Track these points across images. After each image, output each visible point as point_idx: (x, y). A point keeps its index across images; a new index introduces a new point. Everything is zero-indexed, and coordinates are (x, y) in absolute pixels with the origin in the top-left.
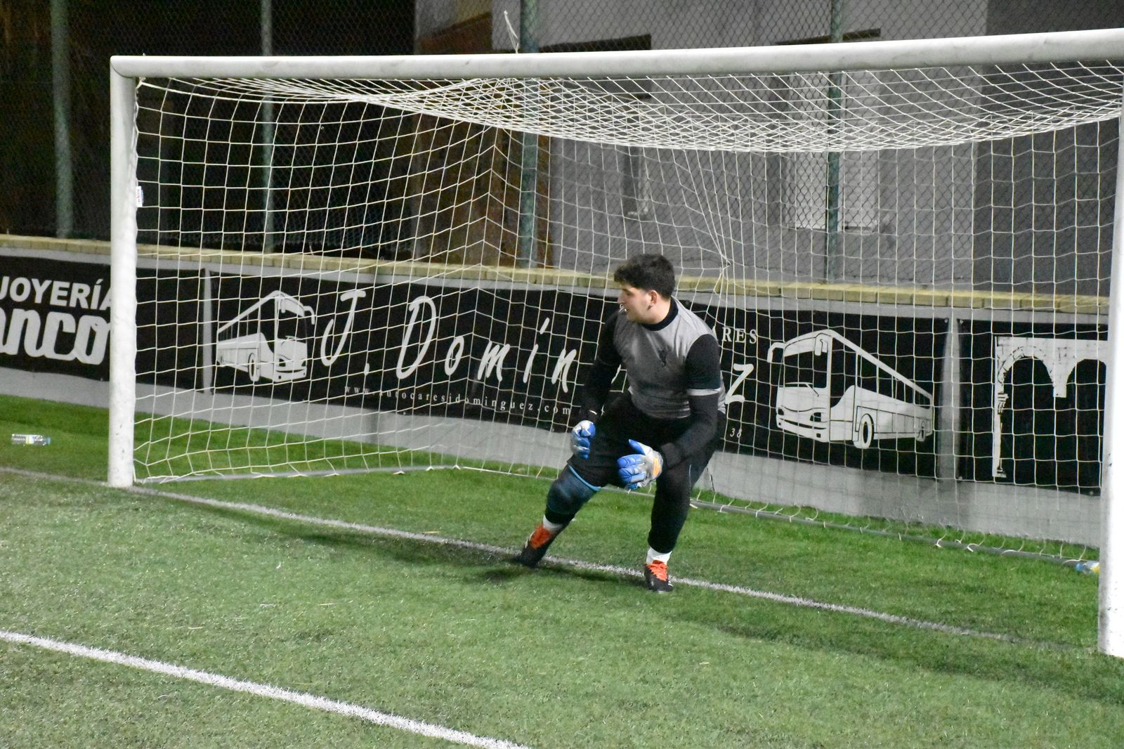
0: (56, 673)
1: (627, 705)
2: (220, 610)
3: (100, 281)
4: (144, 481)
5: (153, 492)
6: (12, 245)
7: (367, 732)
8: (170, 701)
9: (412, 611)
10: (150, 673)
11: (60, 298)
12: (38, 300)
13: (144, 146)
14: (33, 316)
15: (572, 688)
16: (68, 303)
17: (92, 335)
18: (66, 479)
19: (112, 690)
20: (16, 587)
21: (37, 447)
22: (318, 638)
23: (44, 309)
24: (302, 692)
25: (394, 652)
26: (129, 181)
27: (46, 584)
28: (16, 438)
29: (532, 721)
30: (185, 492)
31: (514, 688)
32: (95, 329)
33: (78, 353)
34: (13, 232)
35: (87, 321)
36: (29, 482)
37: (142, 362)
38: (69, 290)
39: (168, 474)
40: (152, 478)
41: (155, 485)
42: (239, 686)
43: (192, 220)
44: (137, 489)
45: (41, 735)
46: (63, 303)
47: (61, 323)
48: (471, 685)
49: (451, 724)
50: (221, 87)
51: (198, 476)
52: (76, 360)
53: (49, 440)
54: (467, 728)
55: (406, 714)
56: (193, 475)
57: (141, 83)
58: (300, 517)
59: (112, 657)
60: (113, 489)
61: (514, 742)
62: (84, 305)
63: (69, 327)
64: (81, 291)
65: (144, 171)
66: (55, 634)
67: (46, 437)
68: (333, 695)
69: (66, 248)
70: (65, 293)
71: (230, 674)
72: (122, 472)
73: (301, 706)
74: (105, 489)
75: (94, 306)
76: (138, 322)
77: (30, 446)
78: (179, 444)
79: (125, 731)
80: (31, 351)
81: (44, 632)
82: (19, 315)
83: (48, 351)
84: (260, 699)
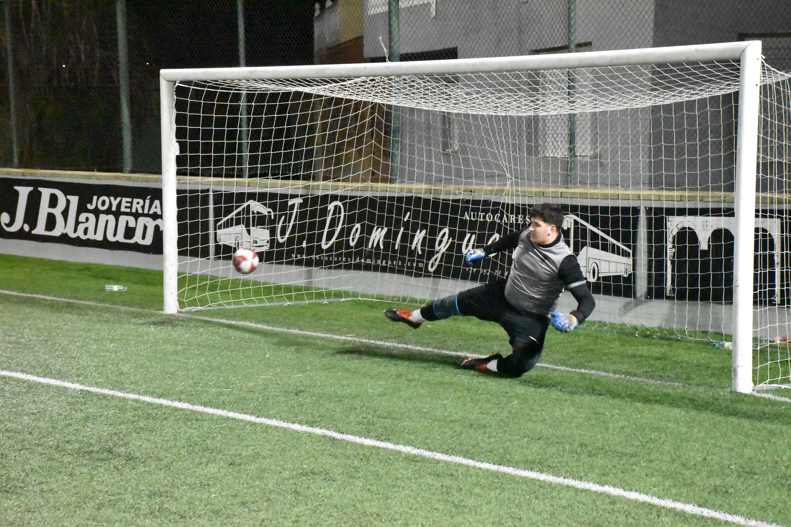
0: (157, 415)
1: (475, 426)
2: (240, 380)
3: (149, 197)
4: (184, 310)
5: (189, 316)
6: (98, 178)
7: (333, 443)
8: (222, 428)
9: (347, 379)
10: (208, 414)
11: (126, 207)
12: (114, 209)
13: (179, 120)
14: (111, 218)
15: (442, 418)
16: (131, 210)
17: (145, 228)
18: (140, 310)
19: (189, 423)
20: (125, 369)
21: (120, 293)
22: (297, 394)
23: (117, 214)
24: (293, 423)
25: (340, 401)
26: (172, 140)
27: (141, 367)
28: (108, 287)
29: (423, 436)
30: (206, 315)
31: (410, 418)
32: (147, 224)
33: (137, 238)
34: (99, 171)
35: (142, 220)
36: (119, 312)
37: (181, 243)
38: (132, 203)
39: (197, 306)
40: (187, 309)
41: (190, 312)
42: (258, 420)
43: (207, 161)
44: (180, 315)
45: (156, 447)
46: (128, 210)
47: (127, 222)
48: (386, 418)
49: (378, 438)
50: (223, 85)
51: (214, 307)
52: (136, 243)
53: (126, 288)
54: (388, 440)
55: (352, 433)
56: (210, 306)
57: (177, 84)
58: (274, 328)
59: (185, 406)
60: (167, 315)
61: (415, 447)
62: (140, 211)
63: (132, 224)
64: (138, 203)
65: (180, 134)
66: (152, 394)
67: (124, 286)
68: (312, 424)
69: (129, 179)
70: (129, 205)
71: (252, 414)
72: (171, 306)
73: (294, 430)
74: (162, 315)
75: (146, 212)
76: (178, 220)
77: (116, 292)
78: (202, 289)
79: (201, 444)
80: (111, 238)
81: (146, 393)
82: (103, 218)
83: (120, 238)
84: (271, 427)
